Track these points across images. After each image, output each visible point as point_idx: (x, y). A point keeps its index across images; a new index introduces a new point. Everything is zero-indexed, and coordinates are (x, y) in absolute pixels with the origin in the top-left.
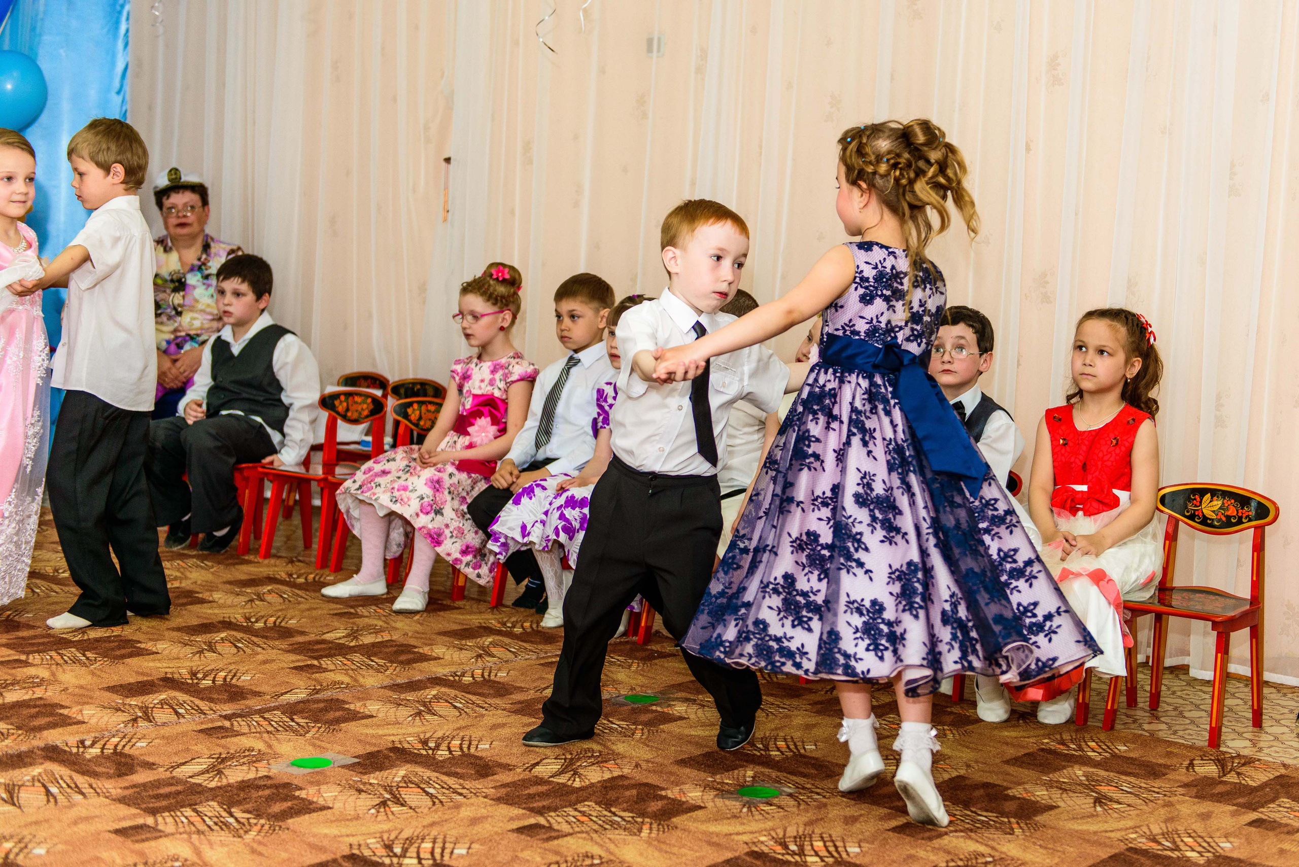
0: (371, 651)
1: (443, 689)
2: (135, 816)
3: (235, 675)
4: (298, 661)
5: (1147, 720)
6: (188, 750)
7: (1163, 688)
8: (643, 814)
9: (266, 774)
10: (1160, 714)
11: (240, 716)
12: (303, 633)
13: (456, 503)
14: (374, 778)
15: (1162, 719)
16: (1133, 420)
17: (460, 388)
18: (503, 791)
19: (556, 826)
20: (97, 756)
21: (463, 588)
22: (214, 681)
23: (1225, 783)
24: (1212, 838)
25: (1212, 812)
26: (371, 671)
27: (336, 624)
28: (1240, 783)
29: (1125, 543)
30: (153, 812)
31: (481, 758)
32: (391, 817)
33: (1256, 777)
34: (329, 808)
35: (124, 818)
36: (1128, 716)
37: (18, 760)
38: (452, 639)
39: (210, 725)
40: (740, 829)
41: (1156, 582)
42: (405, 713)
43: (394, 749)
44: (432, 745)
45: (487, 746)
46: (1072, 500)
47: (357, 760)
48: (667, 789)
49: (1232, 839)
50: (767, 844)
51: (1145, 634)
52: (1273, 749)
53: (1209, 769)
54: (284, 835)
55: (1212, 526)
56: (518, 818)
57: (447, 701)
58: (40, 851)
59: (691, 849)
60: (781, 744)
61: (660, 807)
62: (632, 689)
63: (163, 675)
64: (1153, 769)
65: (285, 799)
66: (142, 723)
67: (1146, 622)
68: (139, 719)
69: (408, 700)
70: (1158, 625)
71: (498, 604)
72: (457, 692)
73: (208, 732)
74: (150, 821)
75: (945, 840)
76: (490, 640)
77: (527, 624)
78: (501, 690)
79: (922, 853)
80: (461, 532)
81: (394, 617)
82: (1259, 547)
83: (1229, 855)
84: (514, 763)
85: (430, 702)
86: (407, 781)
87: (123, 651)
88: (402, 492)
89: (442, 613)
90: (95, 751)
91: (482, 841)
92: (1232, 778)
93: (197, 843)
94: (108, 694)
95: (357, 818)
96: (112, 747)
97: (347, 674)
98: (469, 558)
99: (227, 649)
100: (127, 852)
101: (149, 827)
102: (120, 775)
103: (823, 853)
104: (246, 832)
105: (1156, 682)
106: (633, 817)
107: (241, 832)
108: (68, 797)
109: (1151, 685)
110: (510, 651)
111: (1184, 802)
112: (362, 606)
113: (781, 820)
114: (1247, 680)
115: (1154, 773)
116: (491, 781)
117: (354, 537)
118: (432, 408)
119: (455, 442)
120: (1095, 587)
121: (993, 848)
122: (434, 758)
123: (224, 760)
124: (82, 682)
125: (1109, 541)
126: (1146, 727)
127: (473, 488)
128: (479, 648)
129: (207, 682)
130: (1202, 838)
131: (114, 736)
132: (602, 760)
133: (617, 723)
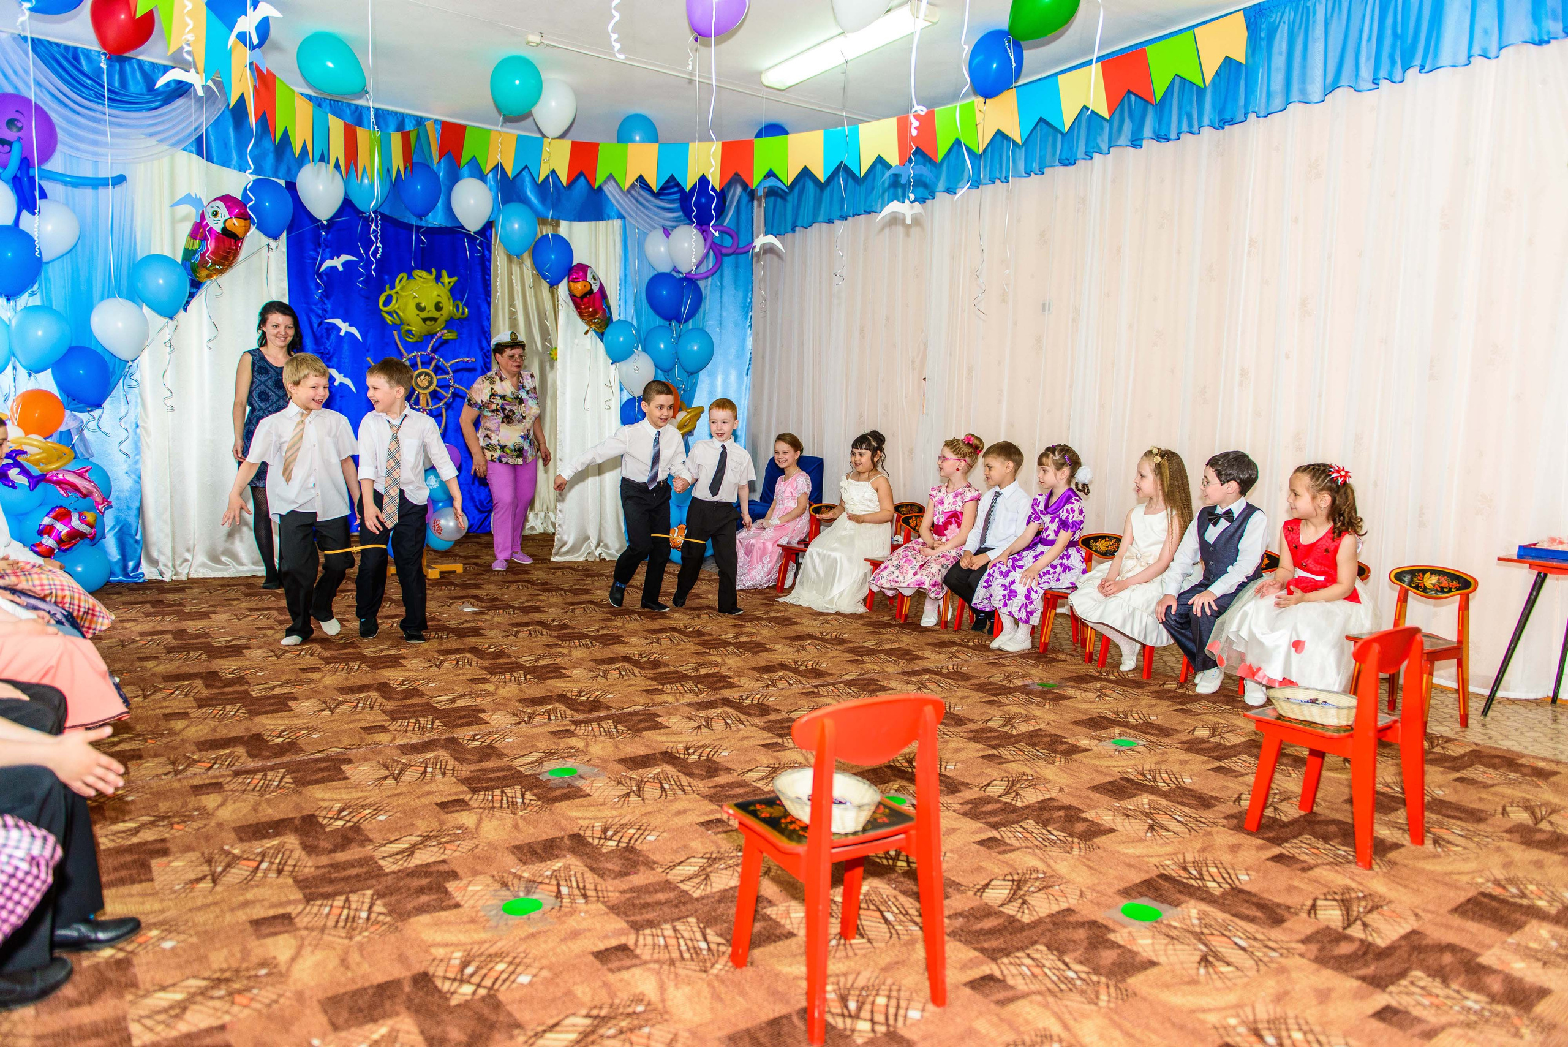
0: (890, 653)
1: (932, 676)
2: (772, 738)
3: (817, 664)
4: (850, 657)
6: (796, 703)
8: (1055, 752)
11: (822, 686)
12: (852, 642)
17: (934, 508)
18: (972, 734)
19: (1003, 756)
20: (750, 705)
22: (807, 667)
23: (1435, 753)
25: (1428, 771)
26: (891, 664)
27: (870, 637)
28: (1446, 754)
30: (781, 736)
31: (957, 715)
33: (1455, 751)
35: (766, 739)
37: (709, 705)
38: (934, 648)
39: (807, 691)
40: (1115, 764)
42: (912, 688)
45: (960, 709)
48: (1068, 738)
49: (1444, 789)
50: (1132, 774)
52: (1473, 736)
55: (1431, 593)
56: (982, 750)
57: (934, 682)
58: (725, 754)
59: (1086, 774)
60: (1135, 715)
61: (1065, 749)
62: (1042, 679)
63: (779, 663)
66: (771, 688)
68: (770, 686)
69: (913, 681)
71: (958, 628)
72: (940, 678)
73: (807, 694)
74: (780, 741)
78: (965, 677)
79: (1231, 785)
82: (1464, 607)
84: (976, 718)
85: (925, 682)
90: (748, 702)
91: (962, 762)
92: (1438, 750)
94: (752, 672)
96: (757, 700)
97: (877, 665)
99: (812, 649)
102: (762, 715)
103: (1168, 781)
106: (1049, 753)
108: (737, 726)
113: (1139, 760)
116: (964, 728)
124: (739, 665)
129: (803, 667)
131: (757, 694)
132: (1027, 719)
133: (1034, 699)
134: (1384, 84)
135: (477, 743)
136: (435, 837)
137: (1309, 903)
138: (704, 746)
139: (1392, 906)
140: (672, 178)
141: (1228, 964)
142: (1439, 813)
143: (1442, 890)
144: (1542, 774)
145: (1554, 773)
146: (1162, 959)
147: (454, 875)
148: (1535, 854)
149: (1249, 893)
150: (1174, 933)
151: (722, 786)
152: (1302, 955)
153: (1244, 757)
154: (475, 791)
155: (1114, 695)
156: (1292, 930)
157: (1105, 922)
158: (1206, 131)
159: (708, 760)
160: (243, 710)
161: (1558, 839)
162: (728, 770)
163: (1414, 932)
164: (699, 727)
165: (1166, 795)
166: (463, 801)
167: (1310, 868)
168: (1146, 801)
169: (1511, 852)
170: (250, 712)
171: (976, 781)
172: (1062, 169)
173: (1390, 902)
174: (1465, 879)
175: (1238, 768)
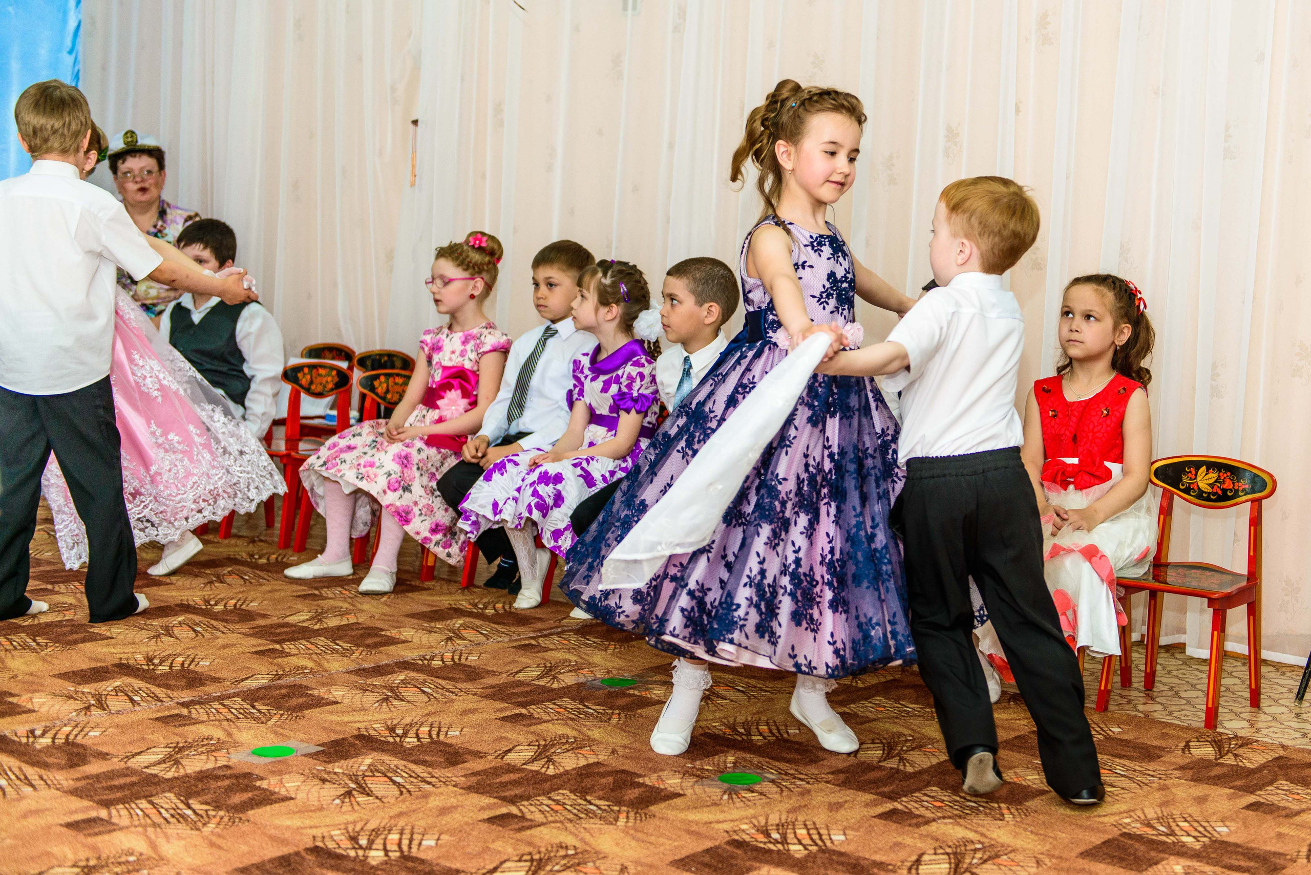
0: (335, 634)
1: (412, 674)
2: (87, 809)
3: (193, 661)
4: (259, 645)
5: (1142, 701)
6: (143, 739)
7: (1159, 667)
8: (619, 803)
9: (226, 763)
10: (1155, 694)
11: (199, 703)
12: (265, 616)
13: (425, 480)
14: (338, 767)
15: (1157, 699)
16: (1124, 389)
17: (429, 359)
18: (474, 780)
19: (529, 816)
20: (48, 747)
21: (432, 568)
22: (171, 667)
23: (1222, 765)
24: (1208, 822)
25: (1208, 796)
26: (336, 656)
27: (300, 606)
28: (1238, 765)
29: (1118, 517)
30: (107, 804)
31: (451, 745)
32: (356, 807)
33: (1254, 759)
34: (292, 799)
35: (76, 812)
36: (1122, 697)
38: (421, 622)
39: (167, 713)
40: (721, 817)
41: (1151, 557)
42: (372, 699)
43: (360, 737)
44: (399, 732)
45: (457, 733)
46: (1063, 473)
47: (321, 748)
48: (645, 776)
49: (1228, 823)
50: (748, 833)
51: (1140, 612)
52: (1271, 730)
53: (1206, 751)
54: (244, 827)
55: (1208, 499)
57: (415, 686)
59: (669, 838)
60: (764, 728)
61: (637, 795)
62: (609, 672)
63: (117, 661)
64: (1148, 751)
65: (246, 789)
66: (95, 712)
67: (1140, 600)
68: (92, 708)
69: (375, 685)
70: (1153, 602)
71: (469, 584)
72: (426, 677)
73: (165, 720)
74: (103, 813)
75: (933, 827)
76: (461, 622)
77: (499, 606)
78: (472, 674)
79: (908, 841)
80: (431, 510)
81: (360, 599)
82: (1256, 522)
83: (1226, 839)
84: (485, 750)
85: (398, 687)
86: (373, 770)
87: (76, 636)
88: (369, 468)
89: (410, 595)
90: (46, 741)
91: (451, 832)
92: (1229, 760)
93: (153, 837)
94: (60, 681)
95: (321, 809)
96: (64, 737)
97: (311, 659)
98: (439, 536)
99: (185, 633)
100: (79, 846)
101: (102, 820)
102: (72, 765)
103: (807, 841)
104: (204, 824)
105: (1151, 661)
106: (609, 806)
107: (199, 824)
108: (17, 790)
109: (1146, 664)
110: (482, 634)
111: (1179, 785)
112: (327, 587)
113: (763, 807)
114: (1245, 659)
115: (1149, 756)
116: (461, 769)
117: (319, 515)
118: (399, 380)
119: (424, 416)
120: (1088, 563)
121: (982, 835)
122: (402, 746)
123: (181, 750)
124: (33, 669)
125: (1102, 515)
126: (1141, 707)
127: (442, 464)
128: (449, 630)
129: (164, 668)
130: (1198, 822)
131: (65, 725)
132: (576, 746)
133: (593, 708)
142: (1217, 863)
165: (799, 866)
175: (922, 811)
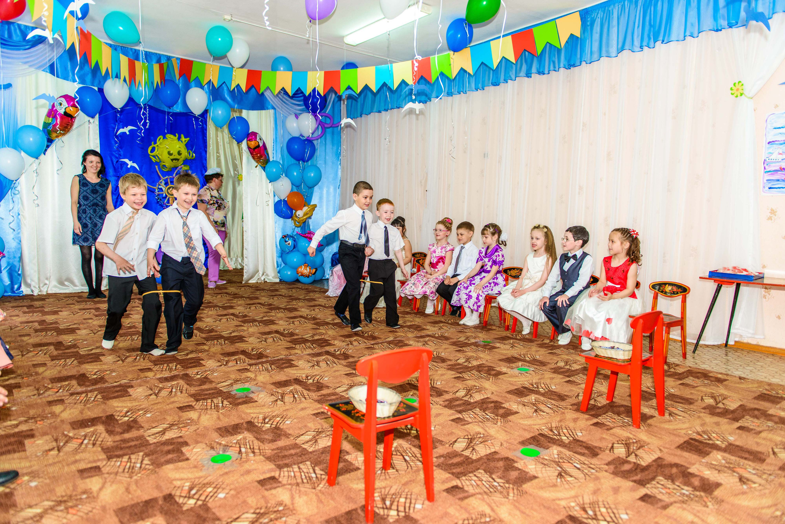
0: (410, 327)
1: (430, 338)
2: (349, 370)
8: (490, 375)
17: (431, 255)
18: (449, 367)
19: (465, 377)
28: (676, 372)
30: (354, 369)
31: (442, 357)
33: (680, 370)
35: (347, 371)
37: (319, 355)
40: (519, 380)
42: (420, 344)
45: (444, 354)
48: (496, 368)
50: (527, 385)
53: (666, 367)
55: (668, 295)
56: (454, 374)
57: (431, 341)
58: (326, 379)
59: (505, 385)
60: (529, 356)
61: (495, 373)
66: (350, 346)
68: (349, 344)
69: (421, 341)
71: (444, 314)
72: (434, 339)
73: (368, 348)
74: (354, 372)
78: (447, 338)
79: (574, 389)
82: (684, 301)
84: (452, 359)
85: (427, 341)
90: (339, 353)
91: (444, 381)
92: (672, 370)
94: (341, 337)
96: (343, 352)
97: (404, 333)
100: (348, 380)
102: (345, 359)
103: (544, 388)
106: (487, 376)
108: (332, 365)
113: (530, 378)
116: (446, 364)
124: (334, 334)
128: (440, 326)
129: (366, 335)
131: (343, 349)
132: (477, 359)
133: (480, 349)
134: (646, 49)
135: (199, 376)
136: (176, 424)
137: (610, 445)
138: (316, 375)
139: (649, 446)
140: (299, 89)
141: (571, 476)
142: (672, 401)
143: (672, 437)
144: (720, 381)
145: (726, 380)
146: (540, 475)
147: (186, 444)
148: (716, 419)
149: (582, 441)
150: (546, 462)
151: (324, 395)
152: (606, 471)
153: (581, 375)
154: (197, 400)
155: (519, 346)
156: (601, 459)
157: (512, 458)
158: (562, 70)
159: (318, 382)
160: (76, 362)
161: (727, 412)
162: (328, 387)
163: (659, 458)
164: (313, 366)
165: (543, 395)
166: (191, 406)
167: (611, 429)
168: (533, 398)
169: (705, 418)
170: (79, 363)
171: (451, 390)
172: (492, 88)
173: (648, 444)
174: (684, 431)
175: (578, 381)
